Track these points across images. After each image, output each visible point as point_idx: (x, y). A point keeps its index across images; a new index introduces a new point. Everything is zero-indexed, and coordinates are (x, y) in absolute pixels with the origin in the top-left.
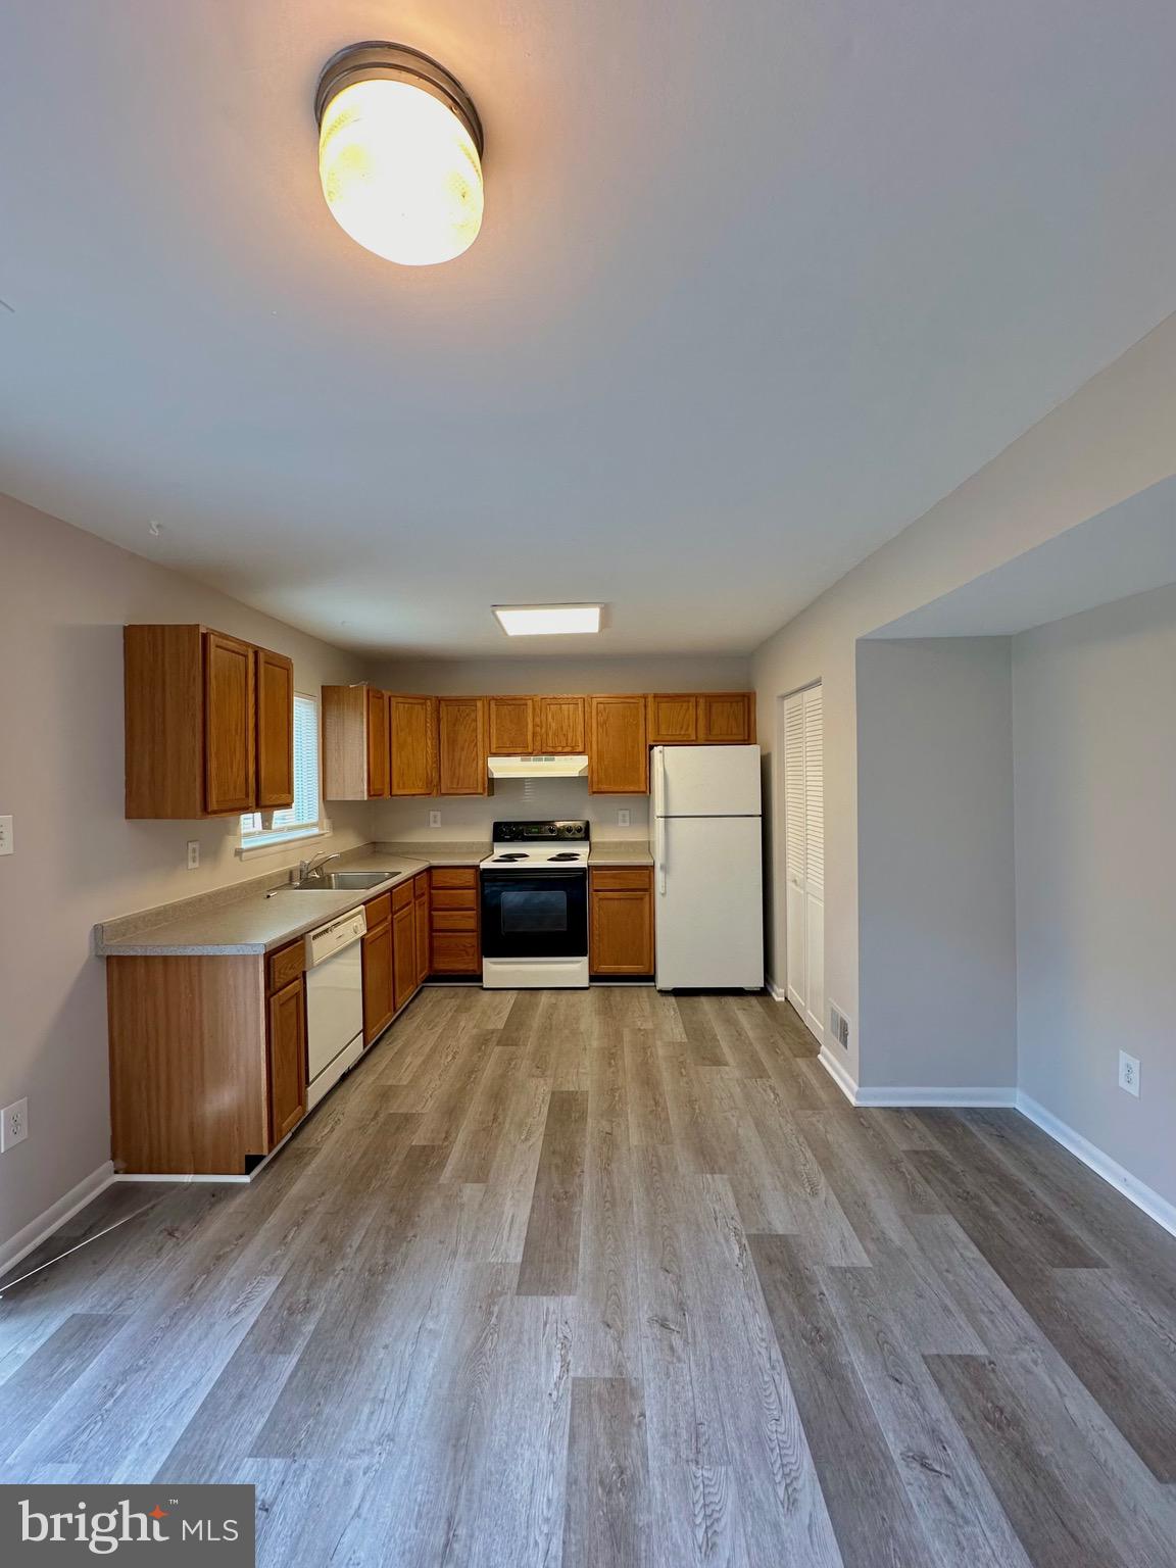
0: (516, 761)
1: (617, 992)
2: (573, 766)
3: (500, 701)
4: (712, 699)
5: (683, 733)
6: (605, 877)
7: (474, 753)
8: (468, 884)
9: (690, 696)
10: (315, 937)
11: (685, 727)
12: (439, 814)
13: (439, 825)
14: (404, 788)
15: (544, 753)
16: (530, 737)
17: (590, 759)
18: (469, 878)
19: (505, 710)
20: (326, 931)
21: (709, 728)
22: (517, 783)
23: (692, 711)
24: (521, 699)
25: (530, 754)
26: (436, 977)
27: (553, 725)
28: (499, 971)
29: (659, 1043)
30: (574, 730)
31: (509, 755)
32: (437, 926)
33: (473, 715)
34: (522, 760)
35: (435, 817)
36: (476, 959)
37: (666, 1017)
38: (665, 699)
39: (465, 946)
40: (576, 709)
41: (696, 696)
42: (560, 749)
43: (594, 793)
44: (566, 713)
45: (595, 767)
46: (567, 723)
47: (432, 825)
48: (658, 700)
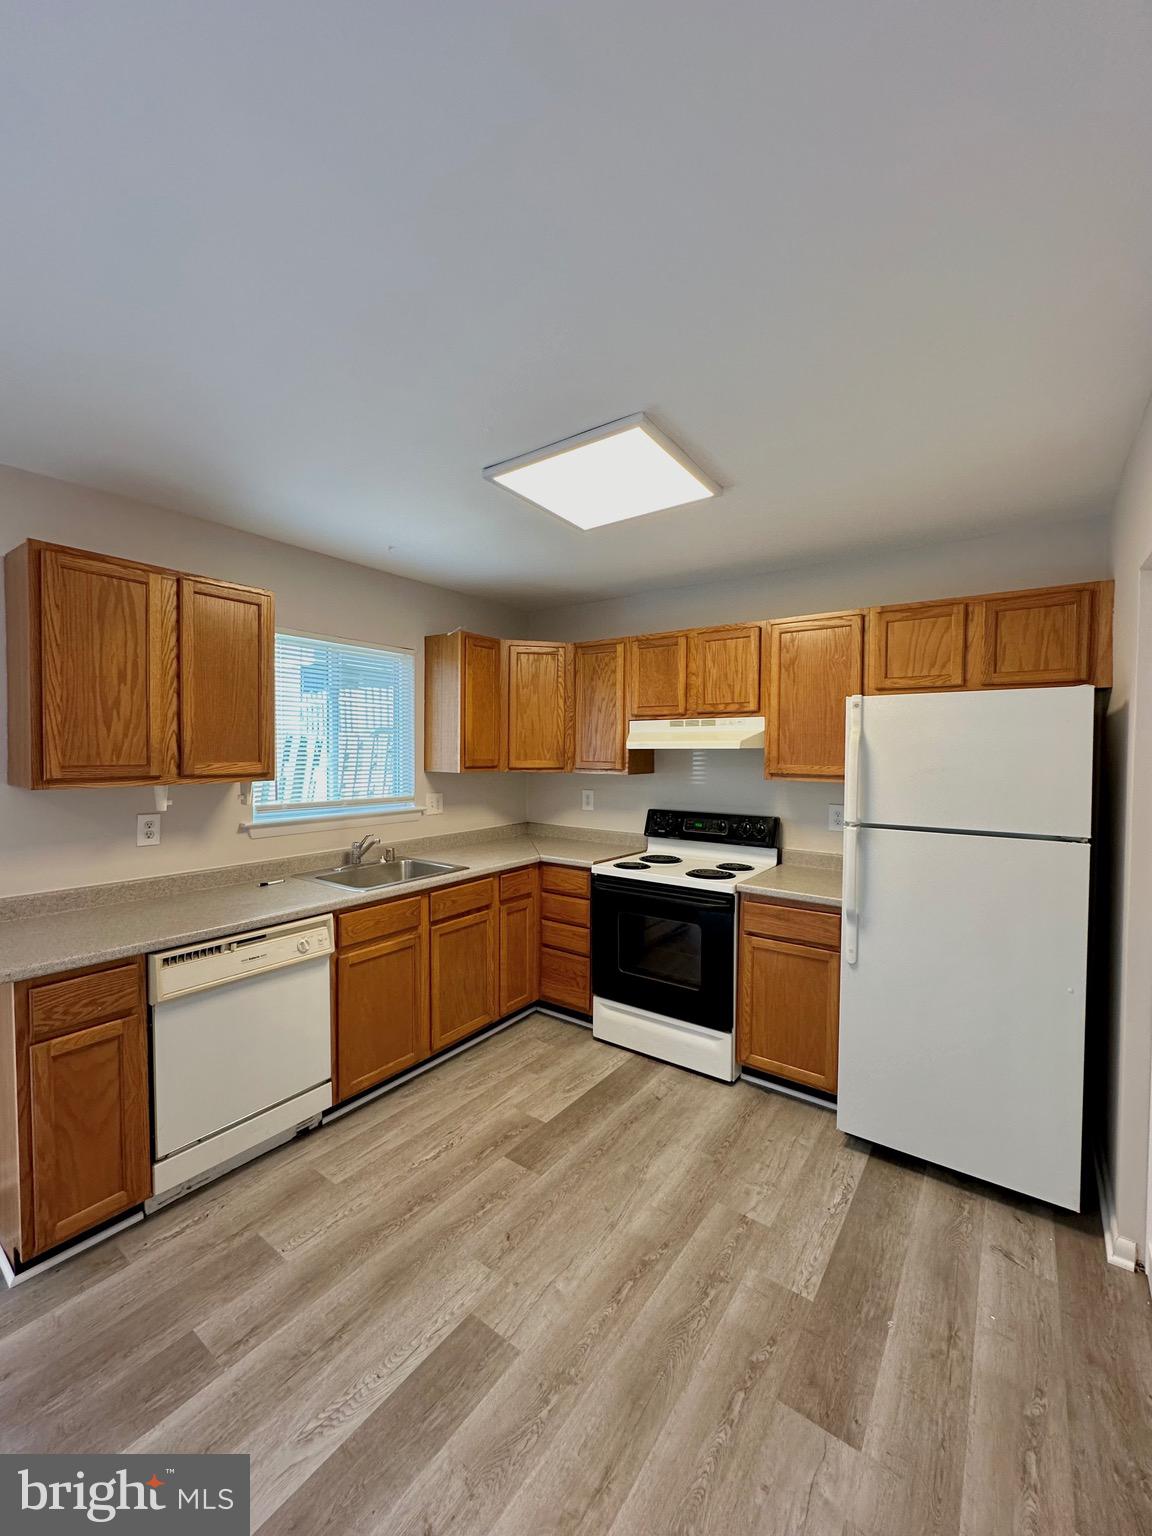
0: (664, 725)
1: (775, 1104)
2: (739, 732)
3: (645, 643)
4: (1000, 606)
5: (934, 672)
6: (763, 913)
7: (612, 717)
8: (579, 891)
9: (952, 603)
10: (166, 961)
11: (939, 663)
12: (591, 793)
13: (591, 808)
14: (526, 759)
15: (701, 714)
16: (681, 692)
17: (768, 724)
18: (582, 885)
19: (650, 654)
20: (218, 948)
21: (994, 661)
22: (682, 757)
23: (956, 632)
24: (672, 637)
25: (682, 716)
26: (545, 1004)
27: (714, 672)
28: (612, 1018)
29: (750, 1277)
30: (744, 679)
31: (655, 717)
32: (550, 939)
33: (613, 664)
34: (672, 725)
35: (588, 797)
36: (588, 996)
37: (817, 1204)
38: (899, 616)
39: (575, 973)
40: (746, 647)
41: (967, 607)
42: (721, 708)
43: (772, 775)
44: (733, 654)
45: (774, 734)
46: (733, 669)
47: (585, 808)
48: (890, 616)
